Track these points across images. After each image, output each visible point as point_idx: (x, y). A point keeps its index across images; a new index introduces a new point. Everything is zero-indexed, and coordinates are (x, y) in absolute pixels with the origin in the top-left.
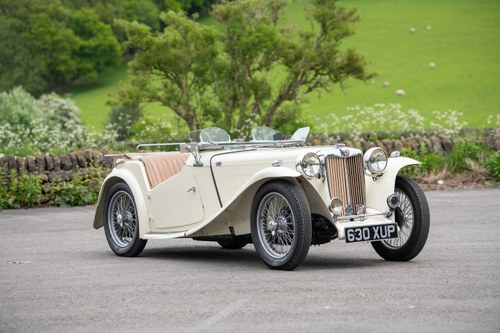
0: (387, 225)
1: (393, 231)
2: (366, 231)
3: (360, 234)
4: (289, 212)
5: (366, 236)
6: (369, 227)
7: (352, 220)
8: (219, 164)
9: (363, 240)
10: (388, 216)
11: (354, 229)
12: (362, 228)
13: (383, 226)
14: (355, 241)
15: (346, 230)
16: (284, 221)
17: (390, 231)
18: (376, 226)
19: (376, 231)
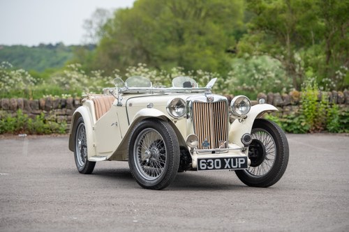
0: (238, 158)
1: (243, 163)
2: (218, 162)
3: (212, 164)
4: (163, 145)
5: (218, 165)
6: (221, 159)
7: (213, 152)
8: (131, 105)
9: (214, 168)
10: (243, 151)
11: (207, 159)
12: (214, 159)
13: (234, 158)
14: (207, 169)
15: (199, 160)
16: (157, 151)
17: (240, 163)
18: (227, 159)
19: (227, 162)
